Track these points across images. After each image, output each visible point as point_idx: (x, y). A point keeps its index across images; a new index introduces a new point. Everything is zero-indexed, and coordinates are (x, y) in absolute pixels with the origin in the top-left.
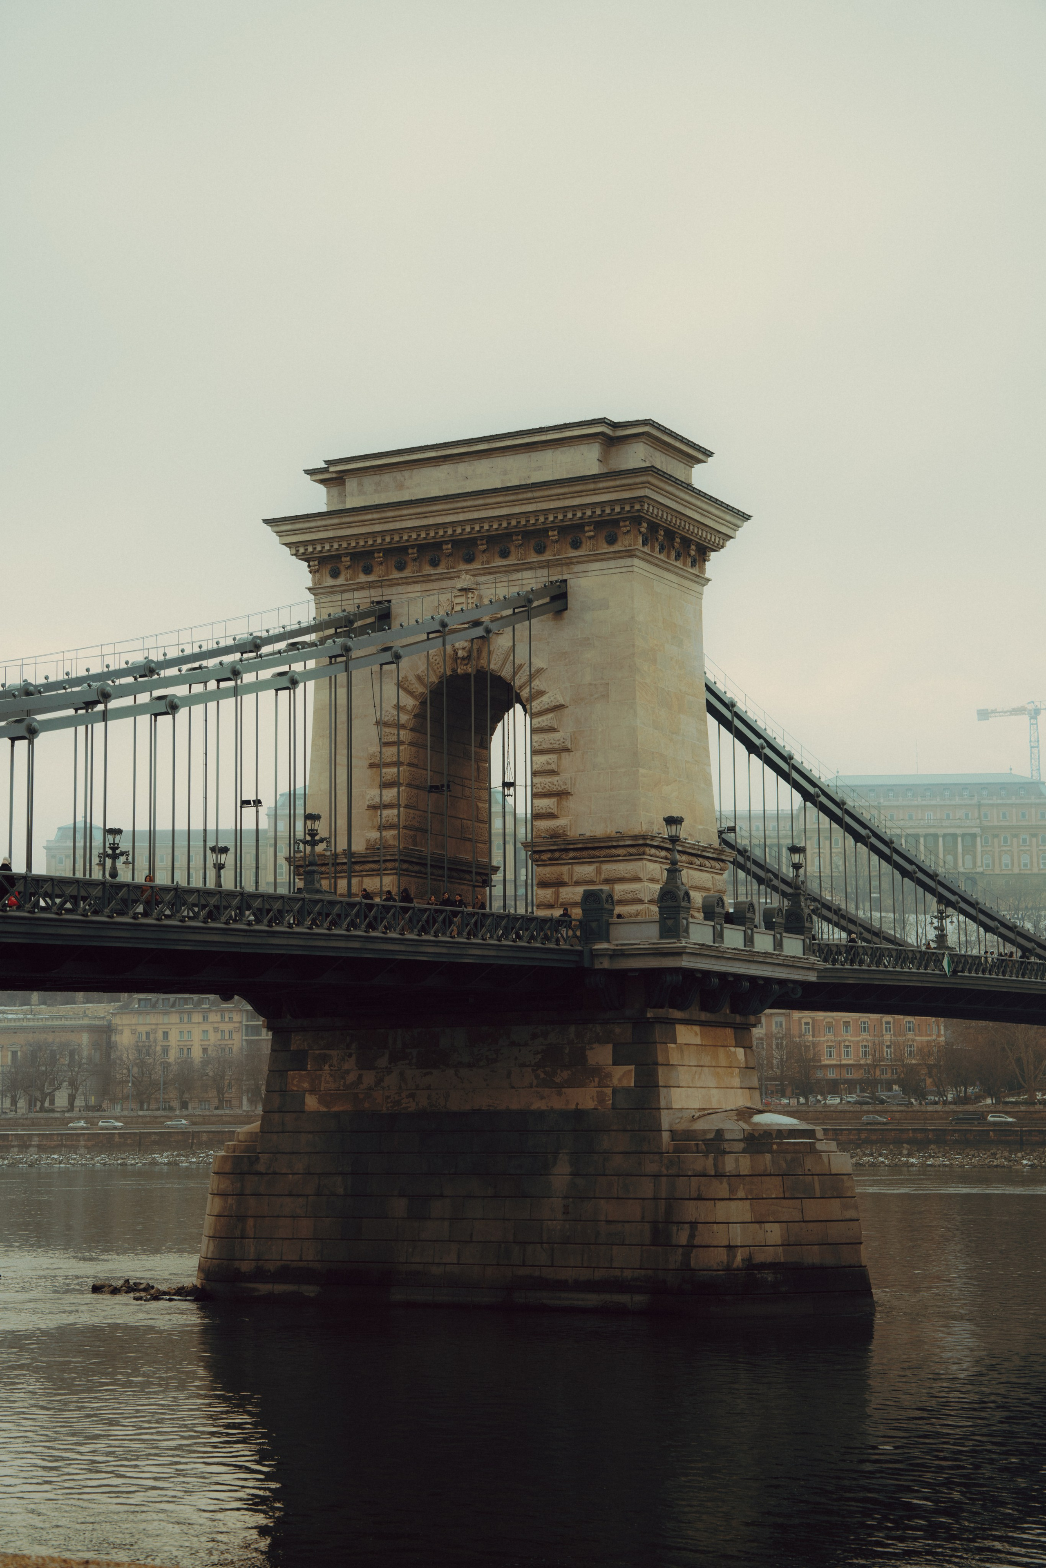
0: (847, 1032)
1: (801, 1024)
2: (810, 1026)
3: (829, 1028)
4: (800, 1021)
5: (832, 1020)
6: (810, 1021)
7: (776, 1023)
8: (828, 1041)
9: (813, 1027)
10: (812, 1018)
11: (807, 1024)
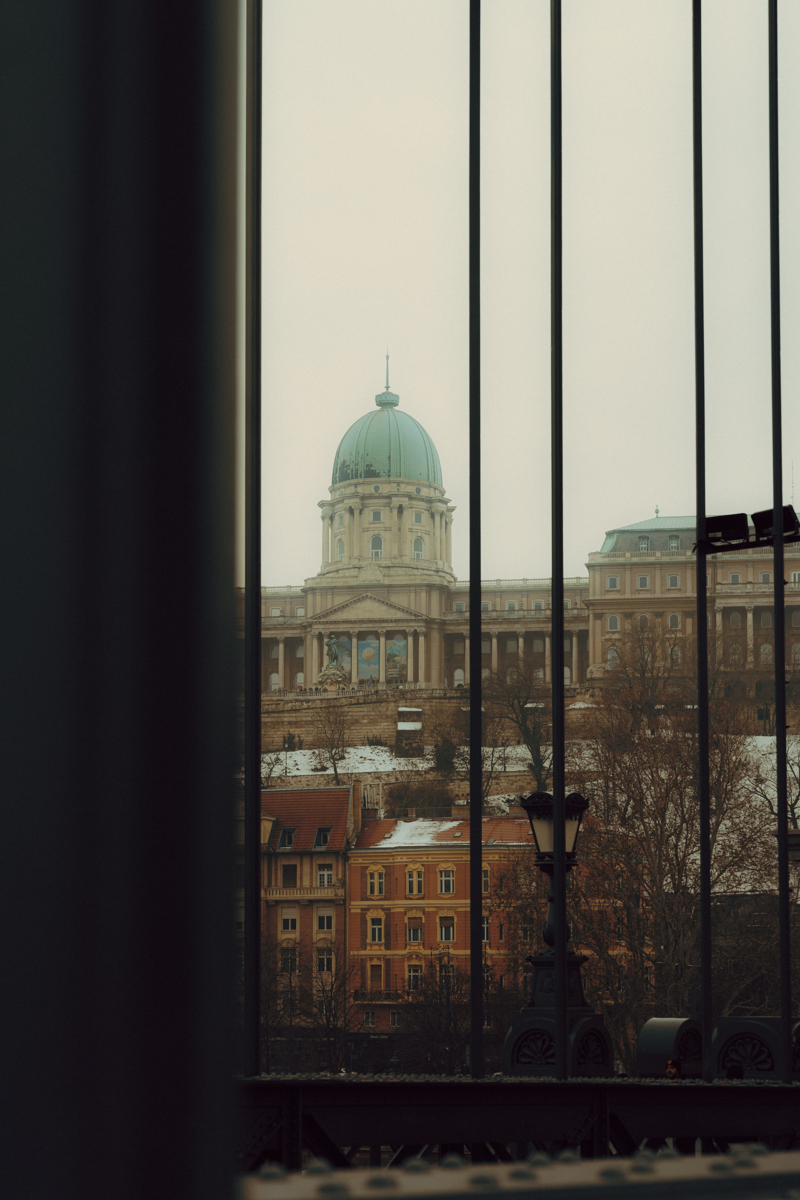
0: (447, 937)
1: (366, 921)
2: (383, 927)
3: (415, 931)
4: (363, 916)
5: (419, 914)
6: (382, 915)
7: (321, 919)
8: (410, 957)
9: (387, 927)
10: (387, 910)
11: (376, 921)
